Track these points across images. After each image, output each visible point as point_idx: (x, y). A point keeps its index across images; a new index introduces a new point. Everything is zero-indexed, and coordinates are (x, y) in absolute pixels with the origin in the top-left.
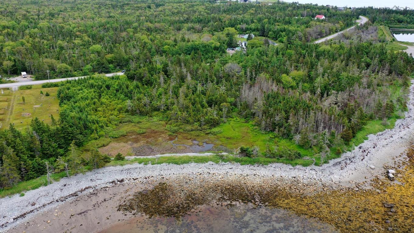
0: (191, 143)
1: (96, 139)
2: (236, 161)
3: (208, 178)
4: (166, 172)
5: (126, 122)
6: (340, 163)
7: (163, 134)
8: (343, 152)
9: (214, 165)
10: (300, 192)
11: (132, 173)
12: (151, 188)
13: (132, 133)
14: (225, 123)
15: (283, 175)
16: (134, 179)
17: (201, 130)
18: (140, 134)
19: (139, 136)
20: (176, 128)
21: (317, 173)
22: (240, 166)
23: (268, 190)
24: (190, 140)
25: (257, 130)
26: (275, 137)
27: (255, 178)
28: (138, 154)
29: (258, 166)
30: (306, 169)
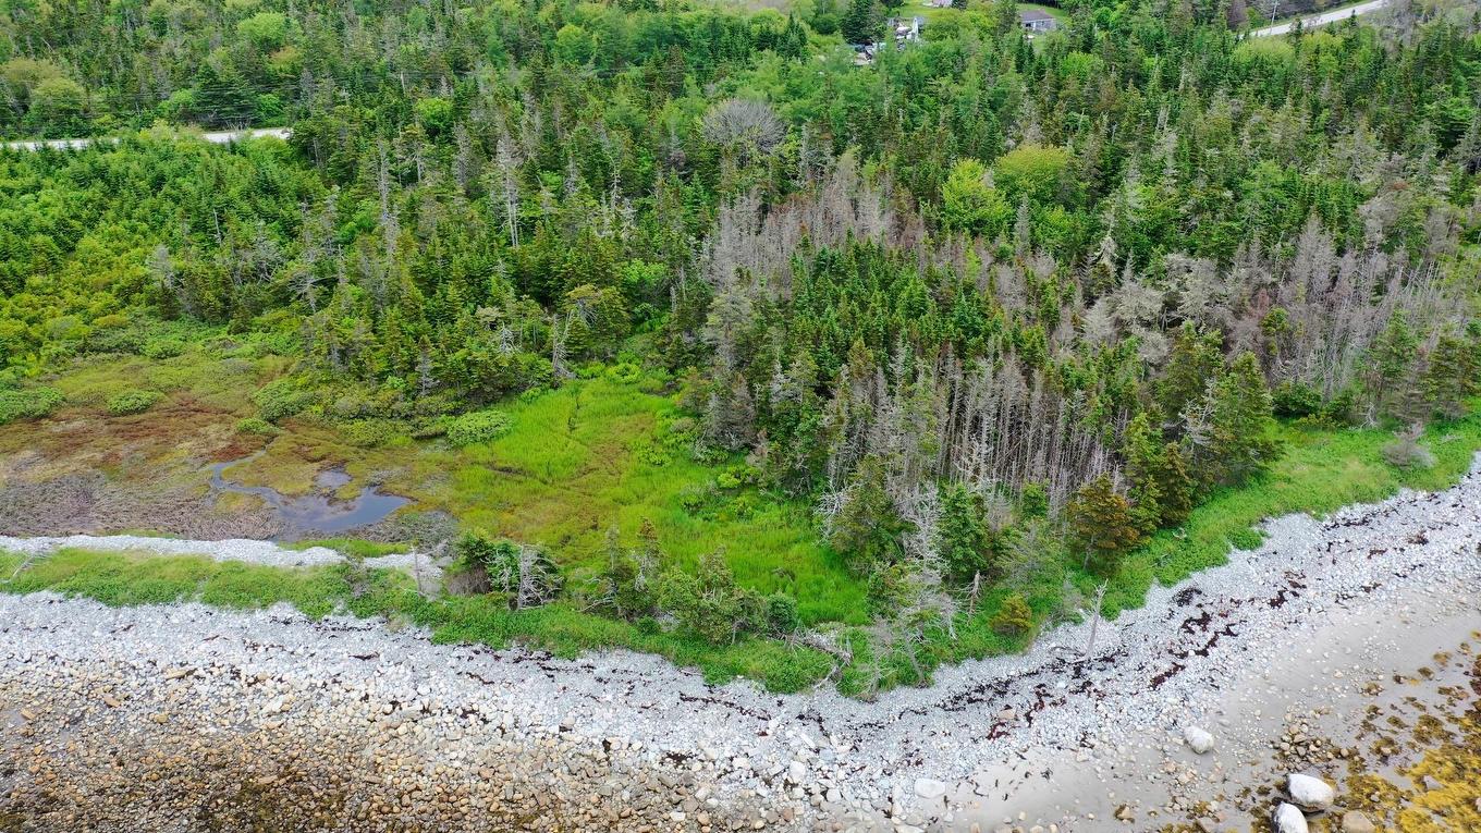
0: (306, 486)
2: (421, 612)
3: (206, 707)
6: (1002, 688)
7: (219, 421)
8: (1060, 617)
9: (289, 629)
13: (85, 405)
14: (555, 387)
17: (407, 418)
19: (101, 423)
21: (822, 743)
22: (427, 646)
24: (316, 466)
25: (680, 437)
26: (744, 486)
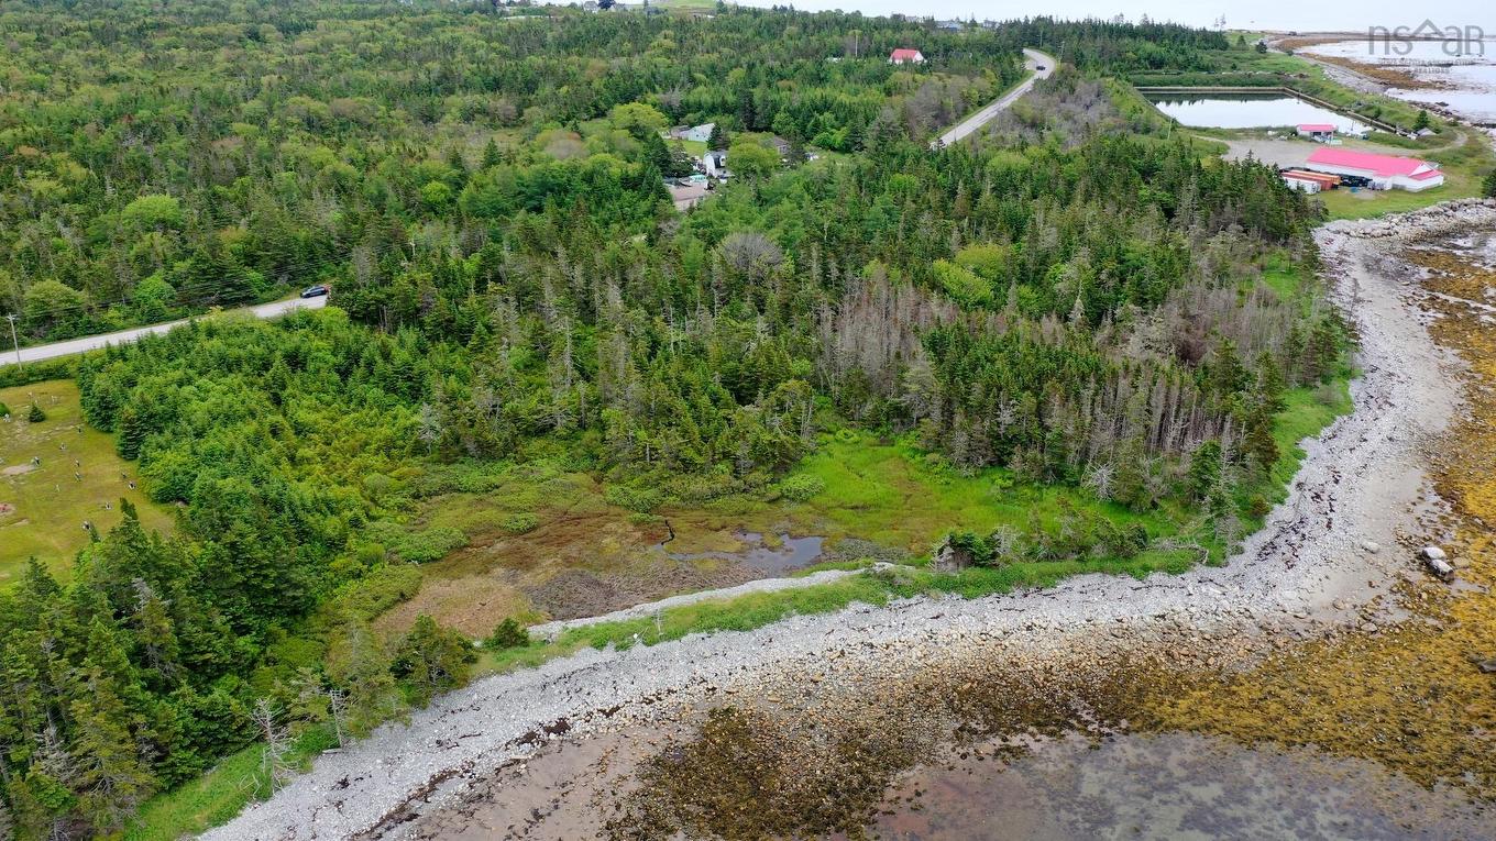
1: (358, 575)
3: (876, 667)
4: (713, 666)
5: (437, 494)
6: (1272, 545)
7: (609, 521)
8: (1266, 507)
10: (1207, 665)
11: (586, 690)
12: (687, 736)
13: (485, 532)
14: (814, 453)
15: (1123, 612)
16: (603, 712)
17: (746, 491)
18: (520, 533)
20: (650, 493)
22: (965, 602)
23: (1104, 674)
24: (725, 532)
25: (940, 466)
26: (1017, 484)
27: (1036, 639)
28: (561, 611)
29: (1026, 596)
30: (1183, 583)
